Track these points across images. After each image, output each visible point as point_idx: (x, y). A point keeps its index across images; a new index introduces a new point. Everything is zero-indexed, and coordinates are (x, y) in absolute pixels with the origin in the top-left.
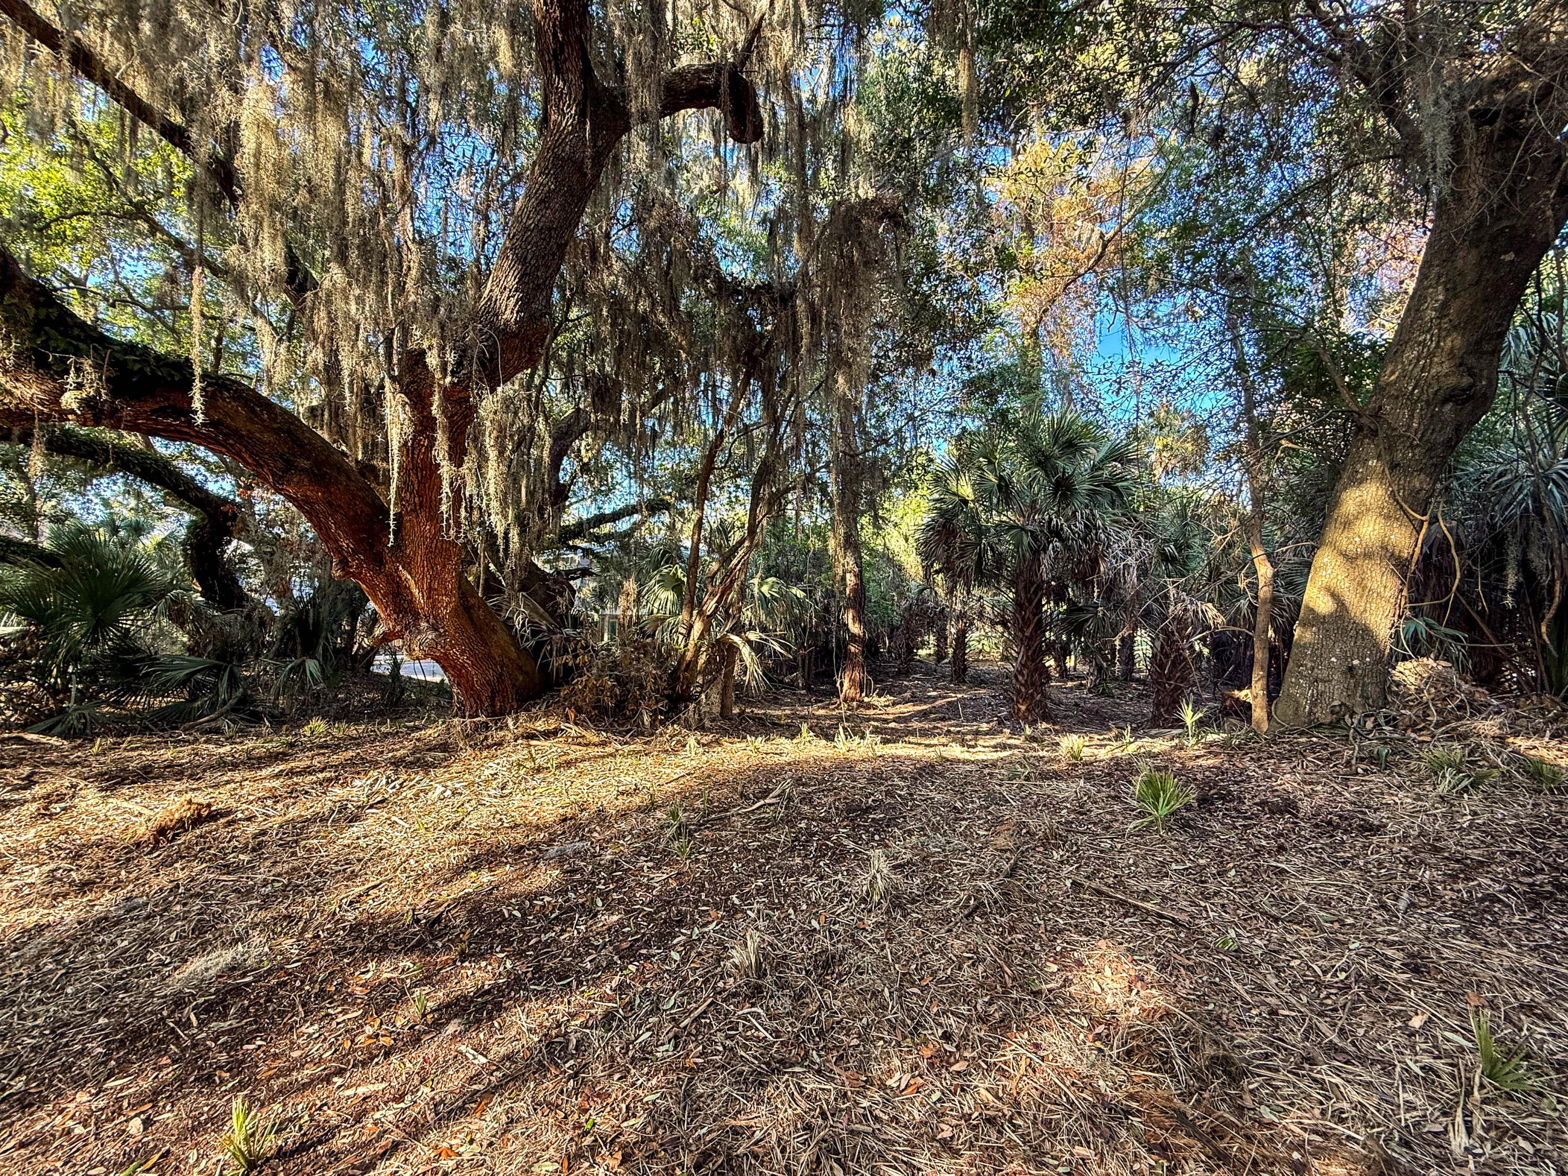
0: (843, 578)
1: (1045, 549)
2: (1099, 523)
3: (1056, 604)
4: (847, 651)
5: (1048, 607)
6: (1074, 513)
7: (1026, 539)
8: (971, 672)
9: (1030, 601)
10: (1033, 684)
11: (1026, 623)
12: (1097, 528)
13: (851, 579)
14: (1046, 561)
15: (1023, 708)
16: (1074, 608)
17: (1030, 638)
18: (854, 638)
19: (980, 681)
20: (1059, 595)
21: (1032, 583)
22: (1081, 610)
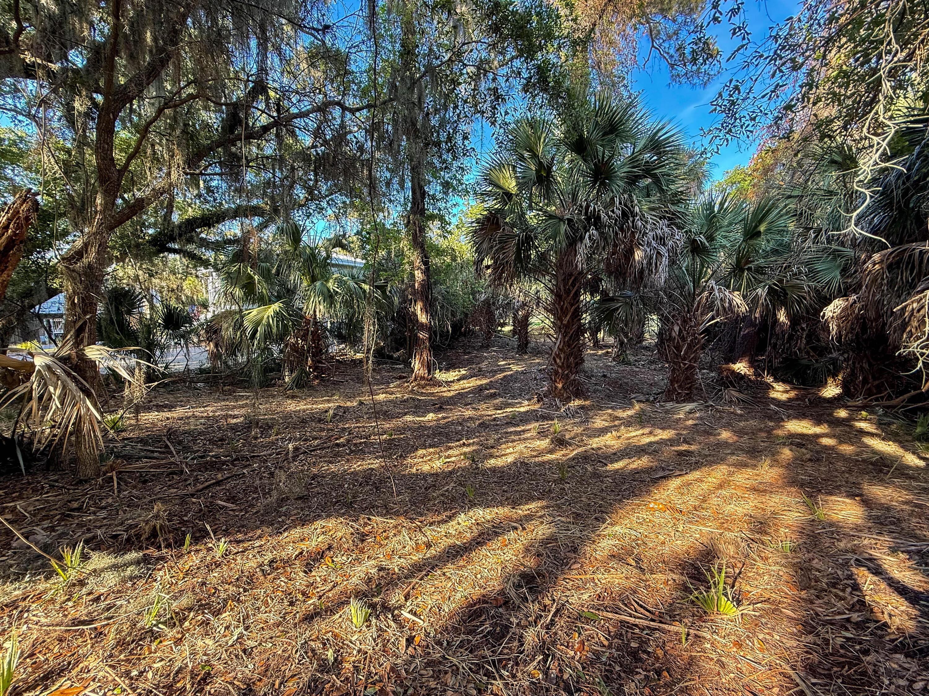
0: (412, 275)
1: (582, 239)
2: (637, 209)
3: (592, 295)
4: (417, 338)
5: (585, 297)
6: (612, 199)
7: (564, 228)
8: (532, 345)
9: (568, 292)
10: (568, 367)
11: (564, 312)
12: (634, 215)
13: (419, 275)
14: (582, 250)
15: (560, 386)
16: (606, 299)
17: (567, 326)
18: (422, 327)
19: (537, 352)
20: (594, 288)
21: (571, 275)
22: (612, 299)
